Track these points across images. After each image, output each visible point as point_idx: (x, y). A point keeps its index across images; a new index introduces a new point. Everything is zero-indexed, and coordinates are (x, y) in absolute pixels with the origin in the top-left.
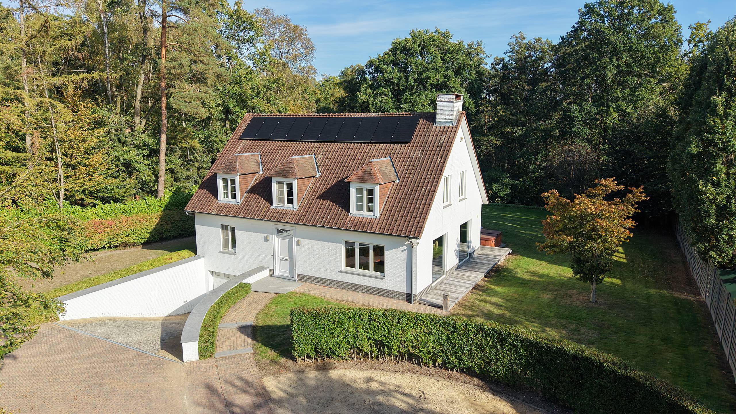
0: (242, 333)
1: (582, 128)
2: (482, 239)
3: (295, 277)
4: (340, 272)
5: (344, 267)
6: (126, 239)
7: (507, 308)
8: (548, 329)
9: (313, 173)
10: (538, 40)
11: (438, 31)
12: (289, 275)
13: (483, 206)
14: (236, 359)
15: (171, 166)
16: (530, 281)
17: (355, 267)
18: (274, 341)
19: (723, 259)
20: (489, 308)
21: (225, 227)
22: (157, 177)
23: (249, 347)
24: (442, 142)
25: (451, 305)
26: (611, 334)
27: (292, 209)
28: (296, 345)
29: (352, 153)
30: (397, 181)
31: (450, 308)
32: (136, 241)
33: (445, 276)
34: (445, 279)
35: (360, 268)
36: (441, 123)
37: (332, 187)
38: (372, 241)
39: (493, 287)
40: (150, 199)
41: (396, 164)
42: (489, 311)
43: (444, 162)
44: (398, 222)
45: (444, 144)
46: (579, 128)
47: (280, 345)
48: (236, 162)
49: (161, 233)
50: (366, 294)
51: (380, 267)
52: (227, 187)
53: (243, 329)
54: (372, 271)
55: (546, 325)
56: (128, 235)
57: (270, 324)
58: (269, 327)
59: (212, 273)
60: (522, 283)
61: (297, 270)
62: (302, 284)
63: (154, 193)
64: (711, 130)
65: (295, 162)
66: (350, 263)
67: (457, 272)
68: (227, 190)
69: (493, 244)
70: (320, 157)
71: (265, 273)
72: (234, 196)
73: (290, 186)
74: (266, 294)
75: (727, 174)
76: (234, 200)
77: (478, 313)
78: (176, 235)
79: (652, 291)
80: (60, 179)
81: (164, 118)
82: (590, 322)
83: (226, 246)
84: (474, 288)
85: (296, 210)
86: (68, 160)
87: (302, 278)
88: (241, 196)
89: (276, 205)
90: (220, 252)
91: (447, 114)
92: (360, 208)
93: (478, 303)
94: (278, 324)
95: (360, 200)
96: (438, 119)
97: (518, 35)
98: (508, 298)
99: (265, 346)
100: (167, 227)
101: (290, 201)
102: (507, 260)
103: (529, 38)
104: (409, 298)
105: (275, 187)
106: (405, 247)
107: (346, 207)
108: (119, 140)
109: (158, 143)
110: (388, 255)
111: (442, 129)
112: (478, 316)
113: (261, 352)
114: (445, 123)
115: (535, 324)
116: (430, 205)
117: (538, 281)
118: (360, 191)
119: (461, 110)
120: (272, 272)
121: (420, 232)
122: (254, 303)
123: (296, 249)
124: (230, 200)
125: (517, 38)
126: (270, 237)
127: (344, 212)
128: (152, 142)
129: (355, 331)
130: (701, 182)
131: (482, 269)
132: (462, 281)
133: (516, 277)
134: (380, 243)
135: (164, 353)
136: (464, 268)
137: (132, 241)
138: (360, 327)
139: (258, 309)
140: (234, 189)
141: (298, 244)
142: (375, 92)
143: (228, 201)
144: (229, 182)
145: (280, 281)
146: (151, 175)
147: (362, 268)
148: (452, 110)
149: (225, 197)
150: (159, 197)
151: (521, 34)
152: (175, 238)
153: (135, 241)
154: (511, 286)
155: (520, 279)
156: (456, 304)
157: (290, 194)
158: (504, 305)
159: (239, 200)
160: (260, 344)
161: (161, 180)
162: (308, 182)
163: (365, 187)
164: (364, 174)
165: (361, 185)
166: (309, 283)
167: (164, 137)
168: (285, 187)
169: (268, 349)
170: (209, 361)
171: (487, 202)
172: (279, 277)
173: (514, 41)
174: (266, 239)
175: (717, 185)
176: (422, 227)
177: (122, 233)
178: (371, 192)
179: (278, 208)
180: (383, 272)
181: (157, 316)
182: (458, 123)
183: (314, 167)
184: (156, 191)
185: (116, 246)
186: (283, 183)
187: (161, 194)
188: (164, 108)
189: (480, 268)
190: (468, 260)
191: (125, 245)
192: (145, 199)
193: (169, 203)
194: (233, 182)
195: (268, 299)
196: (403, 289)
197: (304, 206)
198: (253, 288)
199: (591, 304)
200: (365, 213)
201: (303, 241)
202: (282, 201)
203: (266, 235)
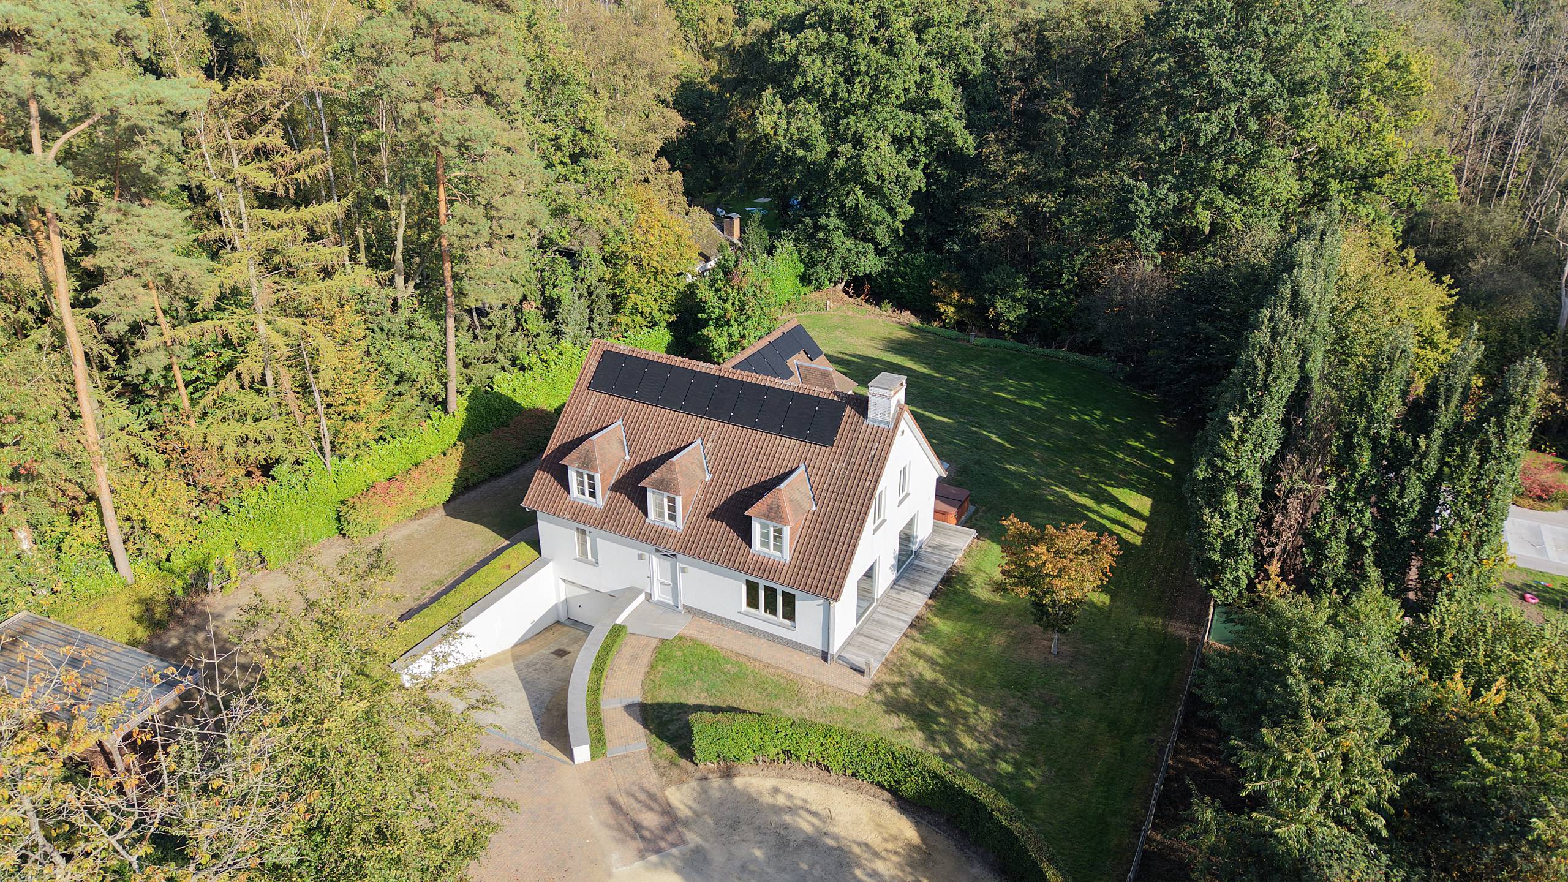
0: (630, 715)
3: (681, 608)
4: (739, 612)
5: (744, 606)
7: (945, 670)
8: (982, 708)
9: (702, 477)
12: (671, 603)
13: (939, 482)
14: (631, 760)
16: (988, 605)
17: (757, 608)
18: (670, 730)
20: (920, 668)
21: (581, 531)
22: (443, 381)
23: (642, 739)
24: (873, 453)
25: (876, 665)
27: (676, 528)
29: (753, 447)
30: (814, 508)
31: (873, 674)
32: (437, 502)
33: (874, 605)
34: (874, 612)
35: (765, 611)
36: (874, 421)
37: (727, 502)
38: (780, 586)
39: (936, 620)
41: (812, 478)
42: (920, 674)
44: (813, 573)
47: (677, 737)
48: (594, 451)
50: (772, 645)
51: (790, 614)
52: (583, 483)
53: (628, 708)
54: (779, 618)
55: (984, 701)
56: (425, 499)
57: (661, 700)
58: (660, 706)
59: (564, 580)
60: (975, 612)
61: (682, 600)
62: (689, 616)
65: (677, 467)
66: (753, 602)
67: (893, 594)
68: (583, 486)
69: (953, 520)
70: (709, 445)
71: (641, 599)
72: (593, 495)
73: (672, 501)
74: (646, 640)
76: (593, 500)
77: (906, 679)
82: (1037, 694)
83: (584, 554)
84: (911, 626)
85: (680, 530)
87: (691, 611)
88: (603, 495)
89: (653, 519)
90: (576, 559)
91: (883, 411)
92: (765, 544)
93: (909, 657)
94: (670, 701)
95: (765, 536)
96: (871, 413)
98: (949, 648)
99: (661, 739)
100: (474, 470)
101: (672, 517)
102: (968, 553)
104: (825, 656)
105: (650, 497)
106: (821, 605)
107: (747, 538)
109: (443, 332)
110: (799, 605)
111: (875, 430)
112: (904, 685)
113: (658, 748)
114: (879, 421)
115: (970, 700)
117: (998, 605)
118: (765, 528)
120: (649, 596)
121: (839, 592)
122: (635, 657)
123: (680, 575)
124: (587, 498)
126: (647, 555)
127: (744, 545)
129: (760, 741)
131: (927, 583)
132: (896, 614)
133: (970, 596)
134: (789, 591)
135: (546, 747)
136: (902, 583)
137: (431, 505)
139: (642, 672)
140: (592, 486)
141: (683, 570)
143: (585, 500)
144: (585, 477)
145: (660, 611)
147: (768, 612)
148: (889, 408)
149: (579, 494)
150: (450, 411)
154: (959, 618)
155: (976, 600)
156: (883, 664)
158: (941, 661)
159: (600, 501)
160: (653, 735)
161: (452, 385)
163: (772, 524)
164: (771, 507)
165: (766, 522)
167: (451, 323)
168: (665, 500)
169: (664, 745)
170: (600, 761)
171: (944, 474)
172: (660, 604)
174: (640, 557)
176: (842, 583)
178: (778, 531)
179: (657, 523)
180: (794, 621)
181: (504, 648)
182: (897, 425)
183: (702, 463)
184: (445, 401)
186: (662, 496)
187: (451, 407)
188: (449, 279)
189: (924, 582)
190: (912, 564)
194: (591, 477)
195: (650, 649)
196: (819, 646)
197: (690, 527)
198: (629, 630)
199: (1050, 658)
200: (771, 552)
201: (690, 569)
202: (661, 515)
203: (640, 552)
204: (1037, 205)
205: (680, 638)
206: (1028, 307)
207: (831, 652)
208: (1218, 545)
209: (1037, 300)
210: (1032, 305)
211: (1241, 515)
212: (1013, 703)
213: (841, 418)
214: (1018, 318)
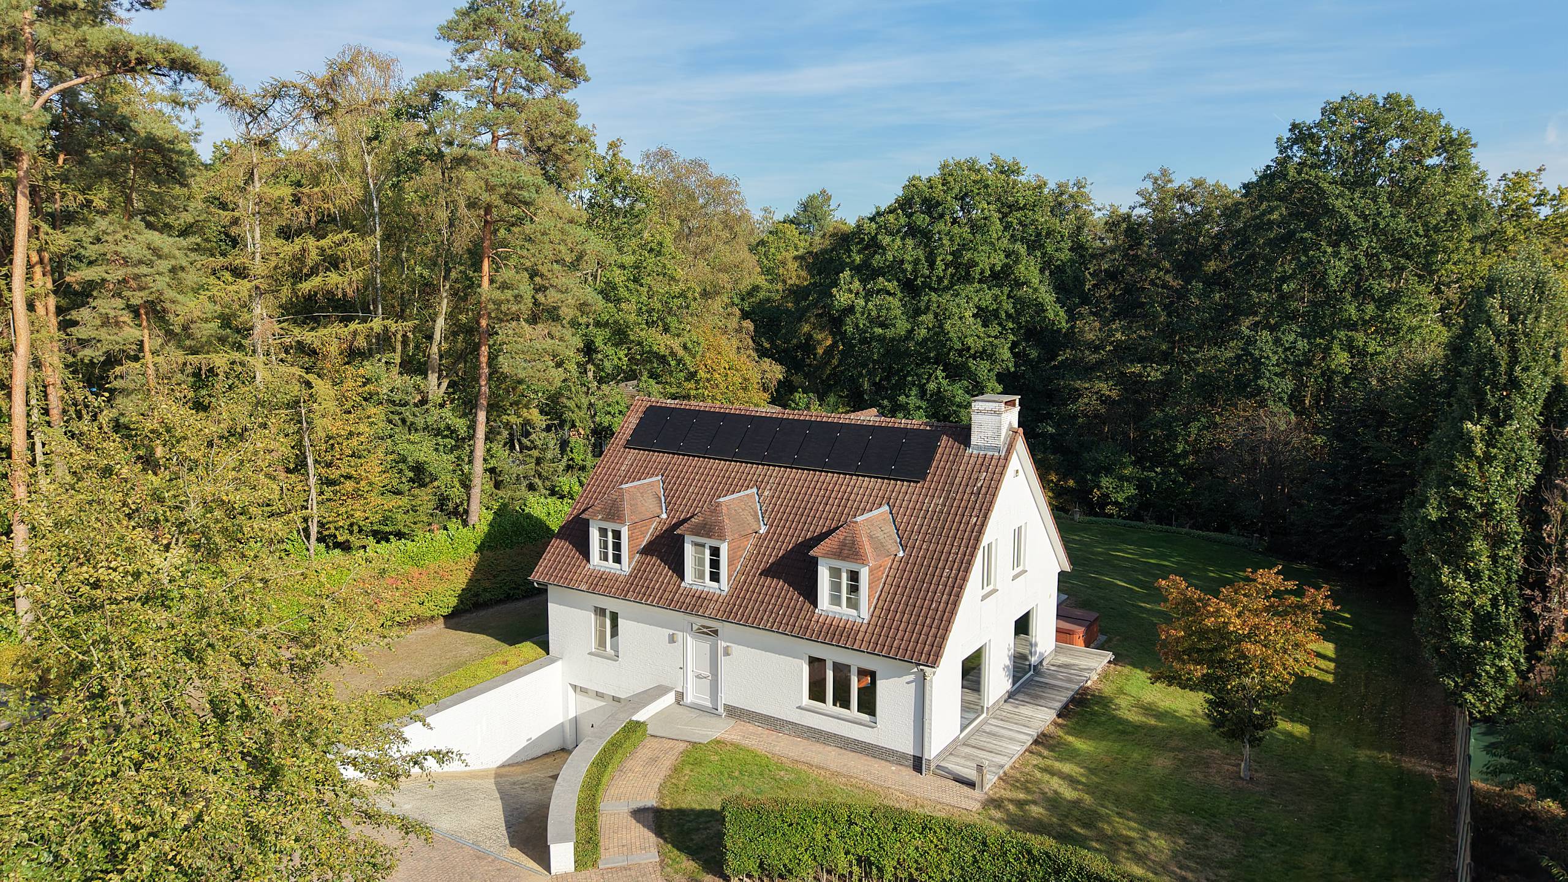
0: (638, 821)
1: (1277, 380)
2: (1059, 631)
3: (721, 710)
4: (799, 708)
5: (805, 700)
6: (419, 610)
7: (1089, 789)
8: (1153, 834)
9: (755, 527)
10: (1199, 184)
11: (996, 160)
12: (709, 704)
14: (633, 873)
16: (1138, 727)
17: (824, 701)
18: (692, 840)
19: (1488, 706)
20: (1056, 786)
21: (600, 612)
22: (466, 485)
23: (652, 849)
24: (979, 485)
25: (991, 779)
26: (1262, 848)
27: (718, 592)
29: (822, 492)
30: (901, 554)
31: (987, 787)
32: (435, 613)
33: (984, 715)
34: (985, 722)
35: (835, 704)
36: (979, 448)
37: (788, 555)
38: (855, 661)
39: (1070, 739)
40: (454, 524)
41: (899, 519)
42: (1056, 792)
43: (983, 524)
44: (900, 633)
45: (984, 490)
46: (1270, 380)
47: (702, 848)
48: (622, 500)
49: (477, 595)
50: (843, 751)
51: (868, 705)
52: (606, 542)
53: (639, 814)
54: (854, 711)
55: (1152, 826)
56: (422, 604)
57: (684, 806)
58: (681, 812)
59: (575, 687)
60: (1123, 732)
61: (726, 697)
62: (732, 722)
63: (461, 514)
64: (1462, 482)
65: (724, 509)
66: (817, 692)
67: (1008, 707)
68: (606, 547)
69: (1081, 641)
70: (766, 493)
71: (669, 699)
72: (617, 559)
73: (715, 552)
74: (672, 743)
75: (1494, 558)
76: (617, 566)
77: (1036, 797)
78: (502, 597)
79: (1363, 755)
81: (483, 383)
82: (1231, 823)
83: (602, 643)
84: (1036, 742)
85: (724, 594)
87: (733, 712)
88: (631, 559)
89: (691, 583)
90: (590, 653)
91: (990, 434)
92: (836, 600)
93: (1038, 775)
94: (697, 807)
95: (836, 587)
96: (974, 440)
97: (1157, 174)
98: (1093, 766)
99: (679, 849)
100: (487, 584)
101: (715, 577)
102: (1104, 676)
103: (1181, 180)
104: (917, 764)
105: (689, 550)
106: (912, 677)
107: (811, 595)
108: (404, 421)
109: (472, 427)
110: (883, 687)
111: (980, 460)
112: (1035, 803)
113: (673, 860)
114: (986, 448)
115: (1133, 824)
116: (956, 604)
117: (1155, 728)
118: (835, 573)
119: (1016, 425)
120: (680, 697)
121: (938, 655)
122: (654, 760)
123: (723, 661)
124: (611, 565)
125: (1156, 179)
126: (679, 635)
127: (807, 604)
128: (461, 425)
129: (825, 839)
130: (1446, 570)
131: (1054, 700)
132: (1015, 727)
133: (1114, 717)
134: (867, 665)
135: (516, 854)
136: (1020, 697)
137: (429, 614)
138: (834, 833)
139: (662, 775)
140: (617, 546)
141: (727, 653)
142: (869, 286)
143: (608, 568)
144: (610, 534)
145: (694, 714)
146: (458, 485)
147: (838, 705)
148: (999, 428)
149: (601, 560)
150: (471, 523)
151: (1164, 172)
152: (499, 602)
153: (432, 613)
154: (1103, 738)
155: (1122, 721)
156: (1000, 778)
157: (715, 564)
158: (1084, 780)
159: (627, 566)
160: (669, 846)
161: (476, 492)
162: (746, 543)
163: (845, 566)
164: (843, 544)
165: (837, 564)
166: (744, 722)
167: (482, 416)
168: (707, 552)
169: (683, 857)
170: (590, 872)
171: (1067, 568)
172: (696, 708)
173: (1149, 186)
174: (672, 639)
175: (1474, 576)
176: (941, 647)
178: (854, 576)
179: (694, 587)
180: (874, 715)
181: (484, 767)
182: (1009, 452)
183: (756, 513)
184: (466, 512)
185: (402, 624)
186: (703, 546)
187: (473, 518)
188: (484, 365)
189: (1049, 698)
190: (1030, 679)
191: (419, 620)
192: (446, 529)
193: (489, 535)
194: (617, 535)
195: (676, 752)
196: (907, 747)
197: (738, 589)
198: (650, 730)
199: (1240, 784)
200: (844, 611)
201: (736, 649)
202: (701, 576)
203: (671, 632)
204: (1140, 375)
205: (718, 742)
206: (1138, 487)
207: (926, 756)
208: (1467, 620)
209: (1148, 478)
210: (1143, 485)
211: (1496, 574)
212: (1198, 830)
213: (936, 447)
214: (1127, 498)
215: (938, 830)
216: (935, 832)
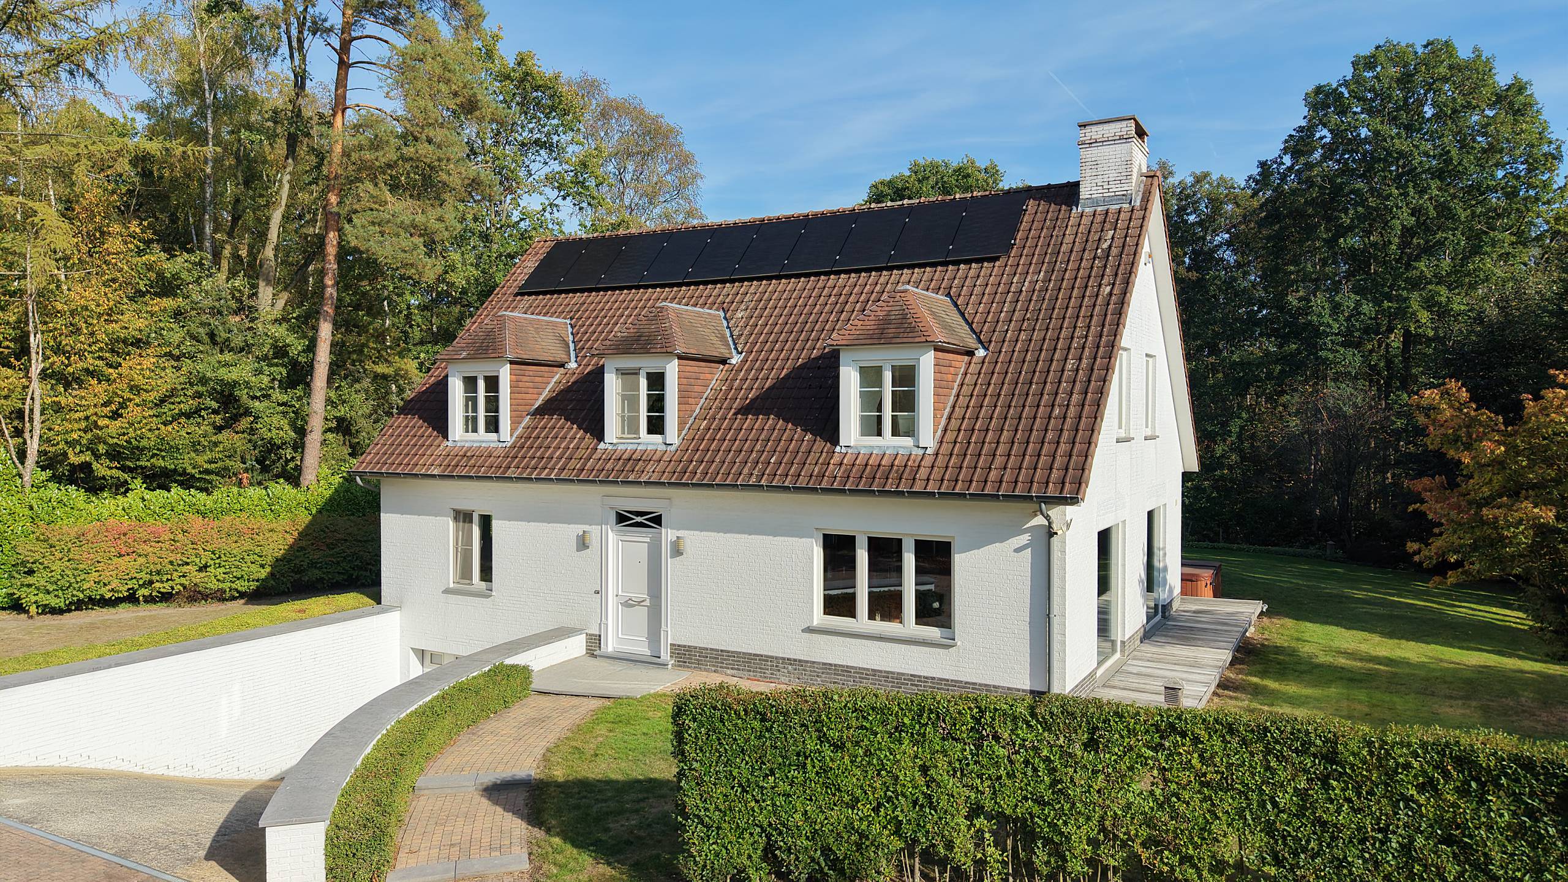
0: (496, 803)
3: (665, 655)
4: (810, 630)
5: (818, 617)
6: (197, 577)
9: (722, 351)
10: (1201, 179)
12: (646, 650)
13: (1186, 476)
15: (342, 411)
17: (853, 615)
18: (607, 830)
21: (463, 517)
22: (302, 432)
23: (516, 849)
27: (663, 448)
28: (694, 832)
30: (981, 352)
32: (226, 586)
33: (1118, 655)
34: (1124, 663)
35: (871, 617)
36: (1095, 202)
37: (780, 385)
38: (911, 525)
40: (281, 489)
41: (970, 311)
44: (999, 461)
47: (629, 843)
48: (502, 329)
49: (299, 571)
51: (936, 606)
52: (474, 400)
53: (499, 792)
54: (909, 624)
56: (204, 568)
57: (591, 776)
59: (421, 654)
61: (674, 633)
62: (685, 668)
63: (294, 478)
65: (672, 316)
67: (1149, 648)
68: (475, 410)
70: (739, 315)
71: (575, 647)
72: (493, 425)
73: (657, 381)
74: (576, 700)
76: (493, 436)
80: (32, 410)
81: (329, 283)
83: (465, 573)
84: (1223, 686)
85: (673, 448)
86: (58, 360)
87: (685, 656)
88: (515, 423)
89: (615, 441)
90: (447, 591)
91: (1113, 175)
92: (872, 426)
95: (872, 402)
96: (1085, 193)
99: (575, 844)
100: (316, 556)
101: (656, 426)
102: (1264, 629)
103: (1182, 174)
105: (612, 384)
106: (1024, 539)
107: (830, 430)
108: (212, 335)
109: (311, 348)
110: (966, 567)
111: (1099, 219)
113: (561, 866)
114: (1105, 201)
118: (870, 376)
120: (595, 642)
121: (1080, 482)
122: (540, 721)
123: (670, 566)
124: (483, 438)
126: (594, 531)
127: (820, 444)
128: (296, 345)
131: (1216, 641)
133: (1316, 664)
134: (933, 531)
136: (1161, 638)
137: (214, 585)
139: (553, 737)
140: (493, 404)
141: (677, 550)
143: (476, 441)
144: (481, 385)
145: (618, 666)
146: (287, 427)
147: (878, 617)
149: (467, 431)
150: (304, 482)
153: (221, 585)
157: (657, 404)
159: (508, 436)
160: (557, 841)
161: (314, 439)
162: (709, 376)
163: (887, 358)
164: (884, 323)
165: (873, 357)
166: (706, 670)
167: (326, 330)
168: (643, 383)
171: (1194, 467)
172: (619, 658)
174: (582, 542)
176: (1083, 469)
177: (185, 559)
178: (906, 377)
179: (621, 447)
180: (949, 625)
182: (1145, 200)
183: (723, 338)
184: (299, 469)
185: (166, 597)
186: (636, 372)
187: (309, 477)
188: (331, 258)
189: (1208, 639)
191: (196, 595)
192: (266, 488)
193: (330, 502)
194: (492, 383)
195: (583, 710)
196: (1019, 678)
197: (695, 443)
198: (536, 685)
200: (888, 441)
201: (692, 539)
202: (633, 429)
203: (579, 529)
207: (1056, 690)
213: (1019, 214)
215: (1203, 734)
216: (1196, 740)
